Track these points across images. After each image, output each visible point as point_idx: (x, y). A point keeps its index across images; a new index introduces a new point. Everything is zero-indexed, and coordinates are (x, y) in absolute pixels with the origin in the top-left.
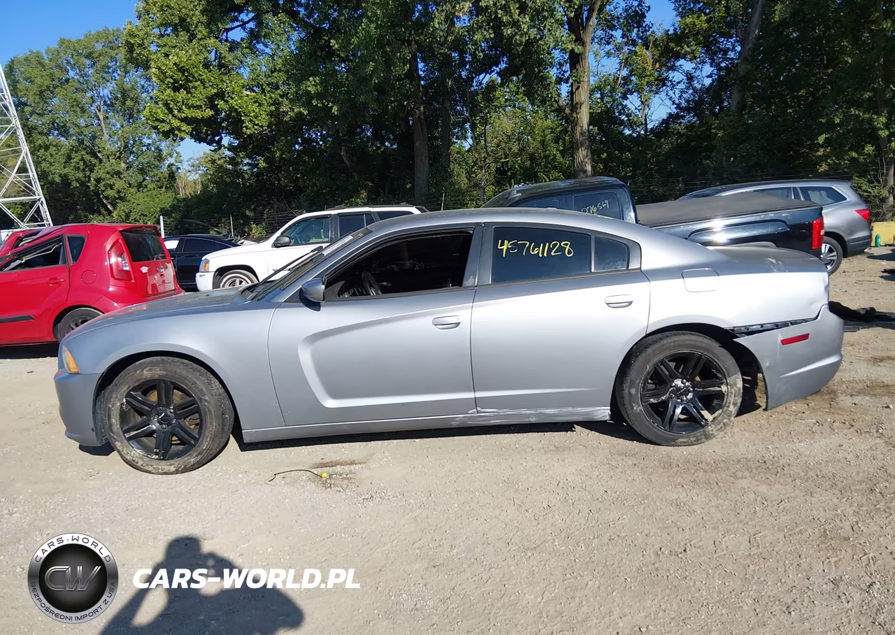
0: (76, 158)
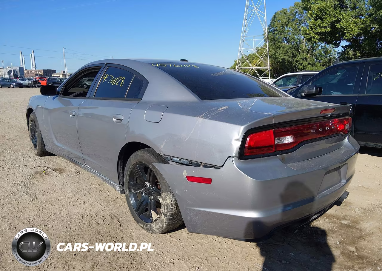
0: (290, 51)
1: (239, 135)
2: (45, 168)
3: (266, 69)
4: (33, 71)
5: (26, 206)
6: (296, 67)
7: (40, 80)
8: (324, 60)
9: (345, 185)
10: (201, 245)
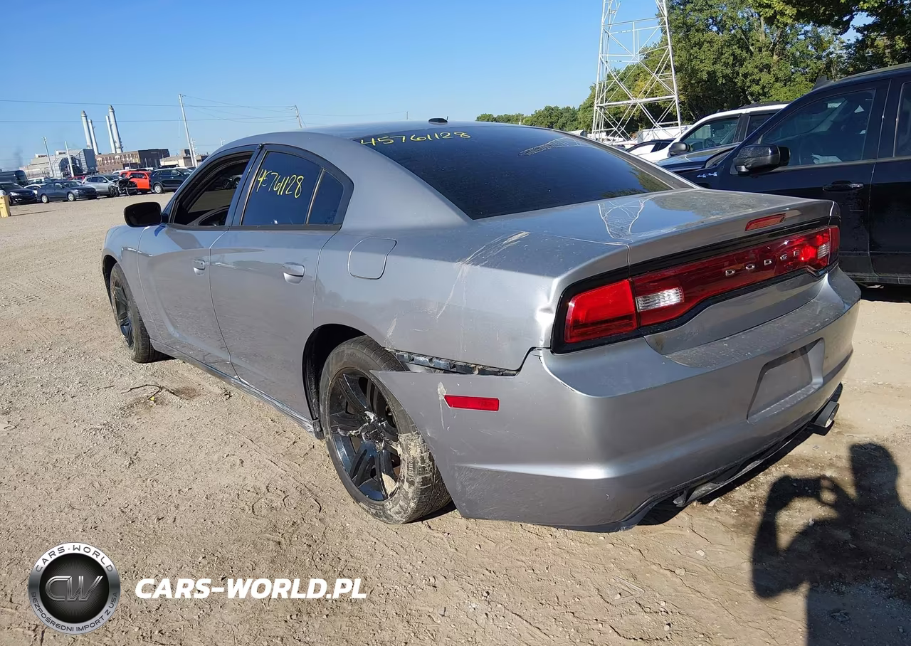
0: (728, 52)
1: (549, 298)
2: (155, 389)
3: (670, 101)
4: (117, 157)
5: (116, 479)
6: (744, 91)
7: (133, 177)
8: (813, 65)
9: (819, 388)
10: (497, 543)
